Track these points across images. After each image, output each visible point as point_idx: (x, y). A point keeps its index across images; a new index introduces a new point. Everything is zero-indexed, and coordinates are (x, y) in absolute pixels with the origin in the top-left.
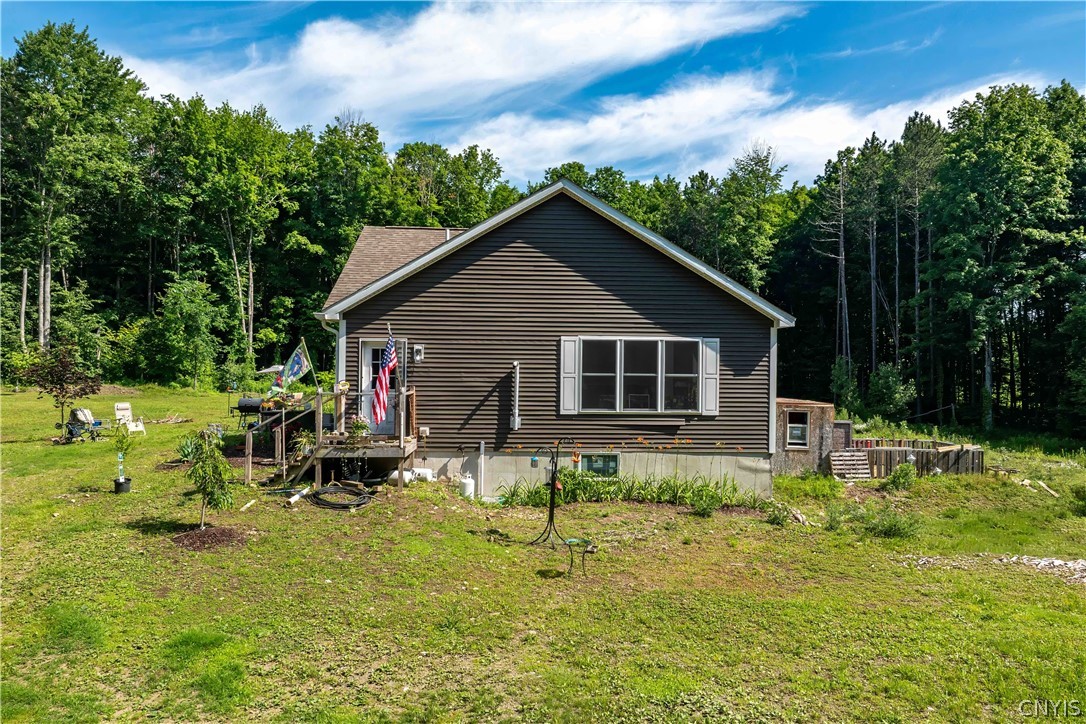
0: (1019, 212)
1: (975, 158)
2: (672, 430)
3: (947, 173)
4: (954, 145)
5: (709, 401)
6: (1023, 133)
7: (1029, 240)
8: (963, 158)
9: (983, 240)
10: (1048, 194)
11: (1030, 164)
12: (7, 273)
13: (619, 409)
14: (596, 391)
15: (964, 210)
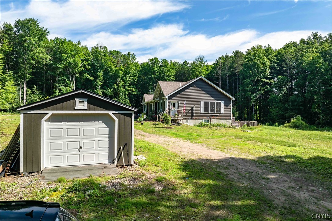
0: (260, 75)
1: (251, 63)
2: (217, 116)
3: (245, 65)
4: (247, 60)
5: (222, 111)
6: (261, 58)
7: (262, 81)
8: (249, 63)
9: (253, 81)
10: (266, 71)
11: (263, 65)
12: (16, 83)
13: (209, 112)
14: (206, 110)
15: (249, 74)
